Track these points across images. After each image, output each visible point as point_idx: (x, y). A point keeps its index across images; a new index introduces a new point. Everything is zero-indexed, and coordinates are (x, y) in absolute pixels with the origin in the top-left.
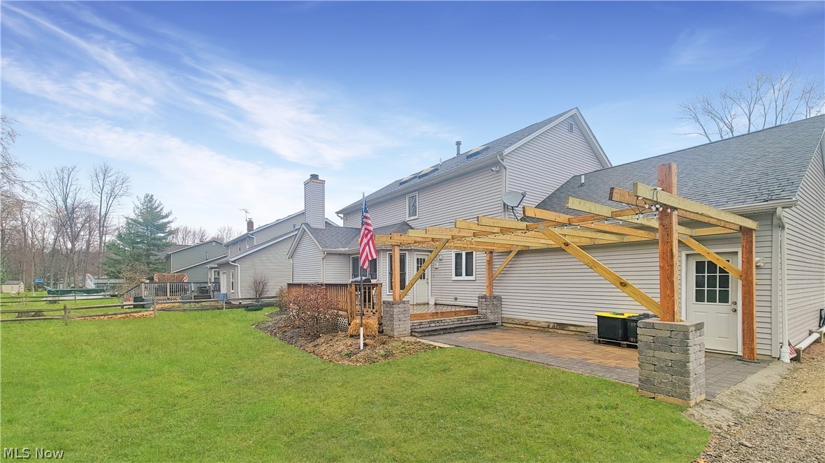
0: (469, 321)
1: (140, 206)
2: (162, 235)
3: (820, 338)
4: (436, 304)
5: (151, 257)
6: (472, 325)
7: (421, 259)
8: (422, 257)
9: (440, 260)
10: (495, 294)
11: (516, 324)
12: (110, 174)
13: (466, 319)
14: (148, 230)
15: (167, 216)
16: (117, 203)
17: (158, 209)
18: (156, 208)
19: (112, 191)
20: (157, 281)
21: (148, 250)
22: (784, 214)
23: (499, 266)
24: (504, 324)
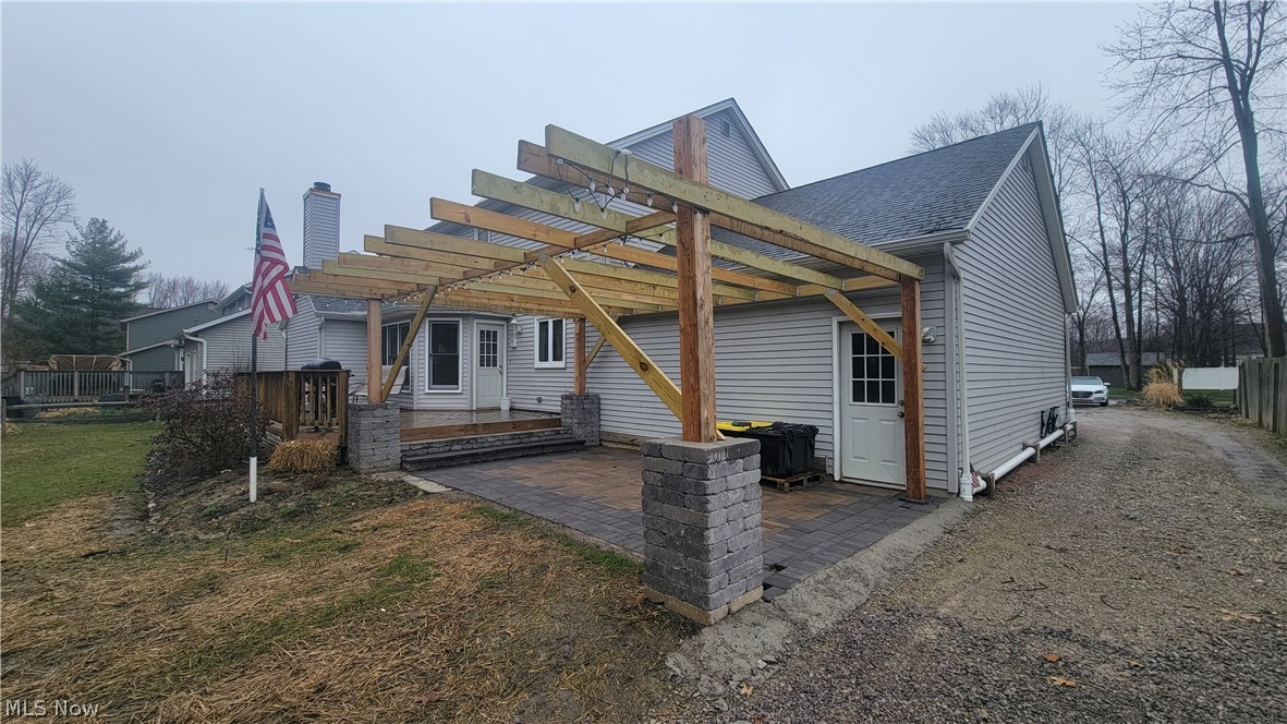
0: (536, 439)
1: (80, 238)
2: (123, 290)
3: (1036, 454)
4: (512, 409)
5: (100, 328)
6: (534, 447)
7: (488, 332)
8: (492, 329)
9: (519, 333)
10: (591, 391)
11: (620, 443)
12: (36, 183)
13: (530, 435)
14: (93, 280)
15: (132, 257)
16: (48, 233)
17: (116, 246)
18: (112, 244)
19: (38, 212)
20: (55, 368)
21: (92, 316)
22: (957, 253)
23: (593, 344)
24: (604, 444)
